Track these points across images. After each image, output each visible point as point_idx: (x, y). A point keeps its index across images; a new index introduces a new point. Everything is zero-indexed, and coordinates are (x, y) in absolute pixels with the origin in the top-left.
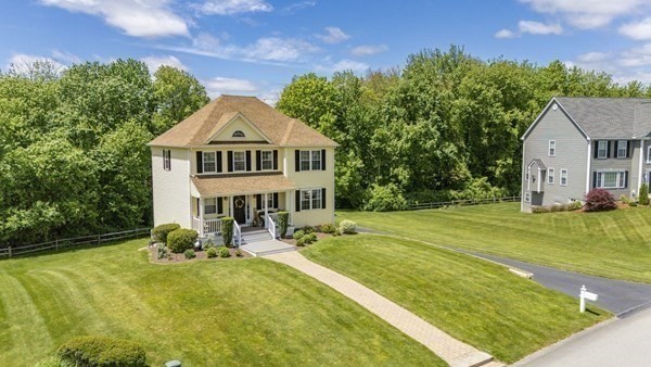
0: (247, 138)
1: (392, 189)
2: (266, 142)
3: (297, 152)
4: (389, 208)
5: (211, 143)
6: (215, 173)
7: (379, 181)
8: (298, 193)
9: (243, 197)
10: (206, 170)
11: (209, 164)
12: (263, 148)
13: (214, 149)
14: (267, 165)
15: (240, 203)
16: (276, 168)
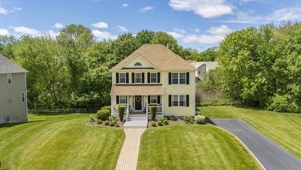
0: (143, 66)
1: (287, 98)
2: (153, 68)
3: (170, 74)
4: (284, 110)
5: (123, 69)
6: (125, 83)
7: (279, 92)
8: (170, 96)
9: (140, 96)
10: (120, 82)
11: (123, 79)
12: (151, 71)
13: (125, 71)
14: (154, 80)
15: (138, 99)
16: (159, 82)
